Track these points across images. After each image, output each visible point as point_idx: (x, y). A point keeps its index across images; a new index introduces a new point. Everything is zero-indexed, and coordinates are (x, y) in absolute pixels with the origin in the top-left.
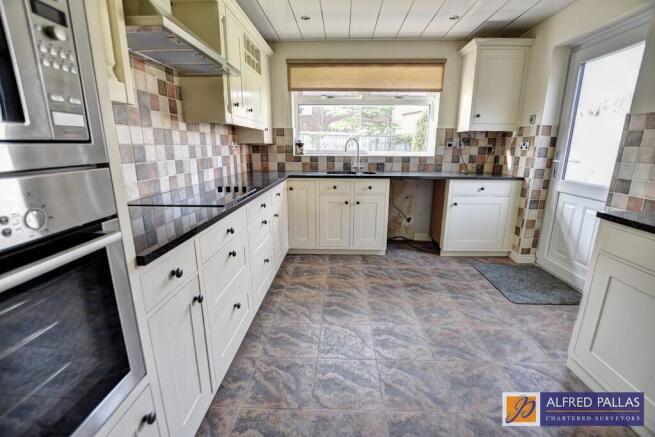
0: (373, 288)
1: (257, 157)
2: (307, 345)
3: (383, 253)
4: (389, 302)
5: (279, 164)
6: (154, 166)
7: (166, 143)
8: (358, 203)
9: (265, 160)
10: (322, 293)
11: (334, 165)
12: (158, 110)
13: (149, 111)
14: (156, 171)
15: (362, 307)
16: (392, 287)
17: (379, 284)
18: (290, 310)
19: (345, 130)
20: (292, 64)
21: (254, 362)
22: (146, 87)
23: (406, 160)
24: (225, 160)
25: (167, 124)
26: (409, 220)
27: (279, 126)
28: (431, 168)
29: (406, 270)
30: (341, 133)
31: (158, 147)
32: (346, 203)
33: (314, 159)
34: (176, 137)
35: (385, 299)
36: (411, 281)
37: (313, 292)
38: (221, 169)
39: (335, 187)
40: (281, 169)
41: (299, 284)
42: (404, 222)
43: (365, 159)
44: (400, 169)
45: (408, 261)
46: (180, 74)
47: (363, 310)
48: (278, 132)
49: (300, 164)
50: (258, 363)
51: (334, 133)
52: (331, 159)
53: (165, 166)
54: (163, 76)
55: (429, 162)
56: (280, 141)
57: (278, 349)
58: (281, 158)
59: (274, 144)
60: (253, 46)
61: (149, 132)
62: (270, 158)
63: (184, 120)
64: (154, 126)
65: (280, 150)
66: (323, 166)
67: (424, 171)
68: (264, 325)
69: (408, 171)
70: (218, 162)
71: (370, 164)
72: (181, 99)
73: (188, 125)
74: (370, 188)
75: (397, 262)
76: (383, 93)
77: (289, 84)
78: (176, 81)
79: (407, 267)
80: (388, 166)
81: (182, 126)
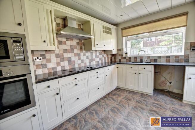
0: (135, 107)
1: (113, 58)
2: (97, 117)
3: (152, 95)
4: (136, 114)
5: (119, 60)
6: (74, 61)
7: (78, 56)
8: (140, 74)
9: (115, 58)
10: (115, 103)
11: (136, 60)
12: (76, 49)
13: (73, 50)
14: (74, 62)
15: (124, 112)
16: (143, 109)
17: (139, 106)
18: (102, 105)
19: (166, 45)
20: (123, 29)
21: (81, 116)
22: (73, 44)
23: (168, 57)
24: (101, 59)
25: (79, 52)
26: (170, 83)
27: (119, 48)
28: (182, 61)
29: (157, 104)
30: (164, 46)
31: (76, 57)
32: (135, 73)
33: (130, 58)
34: (82, 54)
35: (136, 113)
36: (155, 109)
37: (113, 102)
38: (99, 61)
39: (131, 68)
40: (120, 61)
41: (112, 98)
42: (168, 84)
43: (149, 57)
44: (165, 61)
45: (161, 100)
46: (84, 40)
47: (124, 114)
48: (119, 50)
49: (125, 59)
50: (82, 117)
51: (161, 46)
52: (136, 58)
53: (77, 61)
54: (78, 41)
55: (180, 58)
56: (120, 53)
57: (89, 115)
58: (120, 58)
59: (118, 54)
60: (108, 28)
61: (73, 54)
62: (117, 58)
63: (85, 50)
64: (75, 52)
65: (120, 55)
66: (133, 60)
67: (178, 62)
68: (92, 107)
69: (169, 62)
70: (98, 59)
71: (151, 59)
72: (84, 45)
73: (86, 51)
74: (144, 68)
75: (155, 100)
76: (158, 32)
77: (122, 35)
78: (83, 41)
79: (158, 103)
80: (159, 60)
81: (84, 52)
